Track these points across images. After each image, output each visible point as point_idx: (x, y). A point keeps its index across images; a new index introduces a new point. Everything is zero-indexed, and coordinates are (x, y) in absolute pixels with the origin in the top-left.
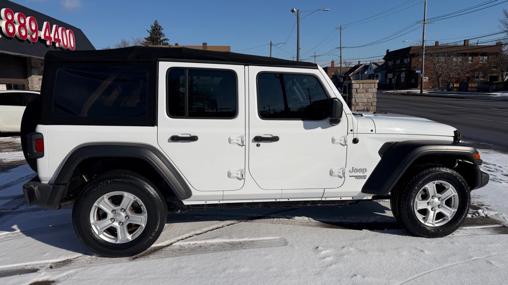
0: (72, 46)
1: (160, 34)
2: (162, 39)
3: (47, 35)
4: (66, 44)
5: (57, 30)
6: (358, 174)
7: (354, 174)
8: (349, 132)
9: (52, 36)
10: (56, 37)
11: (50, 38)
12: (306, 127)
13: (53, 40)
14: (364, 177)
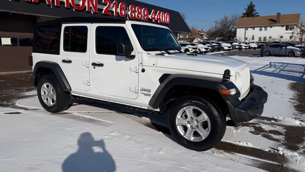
0: (168, 21)
1: (252, 10)
2: (254, 13)
3: (153, 16)
4: (164, 21)
5: (159, 14)
6: (145, 92)
7: (143, 92)
8: (140, 64)
9: (156, 17)
10: (158, 17)
11: (154, 18)
12: (117, 60)
13: (156, 19)
14: (150, 95)
